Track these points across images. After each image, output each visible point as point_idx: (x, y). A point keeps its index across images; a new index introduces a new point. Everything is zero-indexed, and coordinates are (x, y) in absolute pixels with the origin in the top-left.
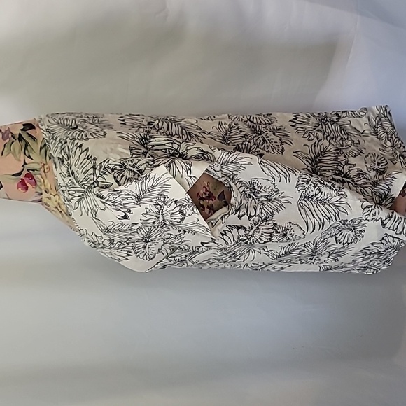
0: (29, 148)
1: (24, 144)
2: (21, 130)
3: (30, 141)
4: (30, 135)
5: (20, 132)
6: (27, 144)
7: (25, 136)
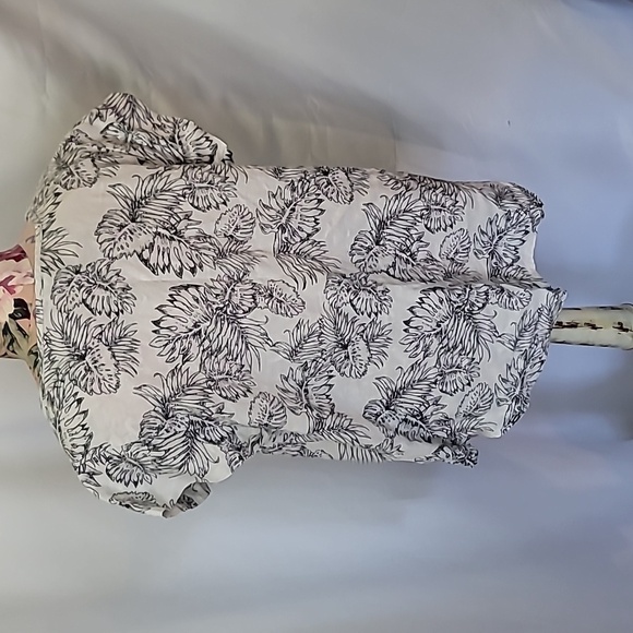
0: (15, 344)
1: (9, 338)
2: (10, 315)
3: (17, 335)
4: (20, 329)
5: (7, 319)
6: (13, 340)
7: (12, 328)
